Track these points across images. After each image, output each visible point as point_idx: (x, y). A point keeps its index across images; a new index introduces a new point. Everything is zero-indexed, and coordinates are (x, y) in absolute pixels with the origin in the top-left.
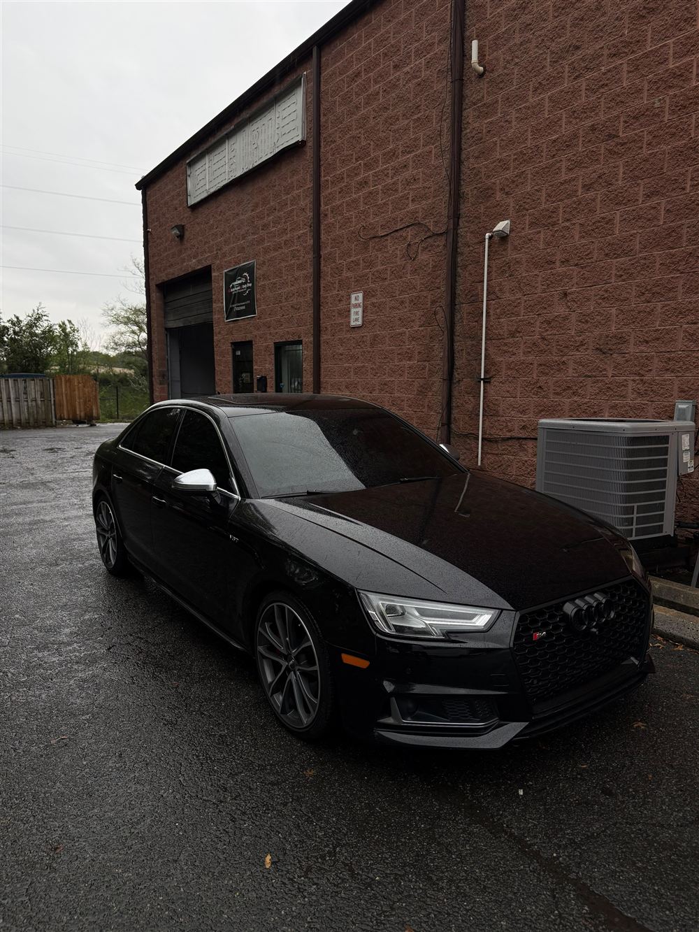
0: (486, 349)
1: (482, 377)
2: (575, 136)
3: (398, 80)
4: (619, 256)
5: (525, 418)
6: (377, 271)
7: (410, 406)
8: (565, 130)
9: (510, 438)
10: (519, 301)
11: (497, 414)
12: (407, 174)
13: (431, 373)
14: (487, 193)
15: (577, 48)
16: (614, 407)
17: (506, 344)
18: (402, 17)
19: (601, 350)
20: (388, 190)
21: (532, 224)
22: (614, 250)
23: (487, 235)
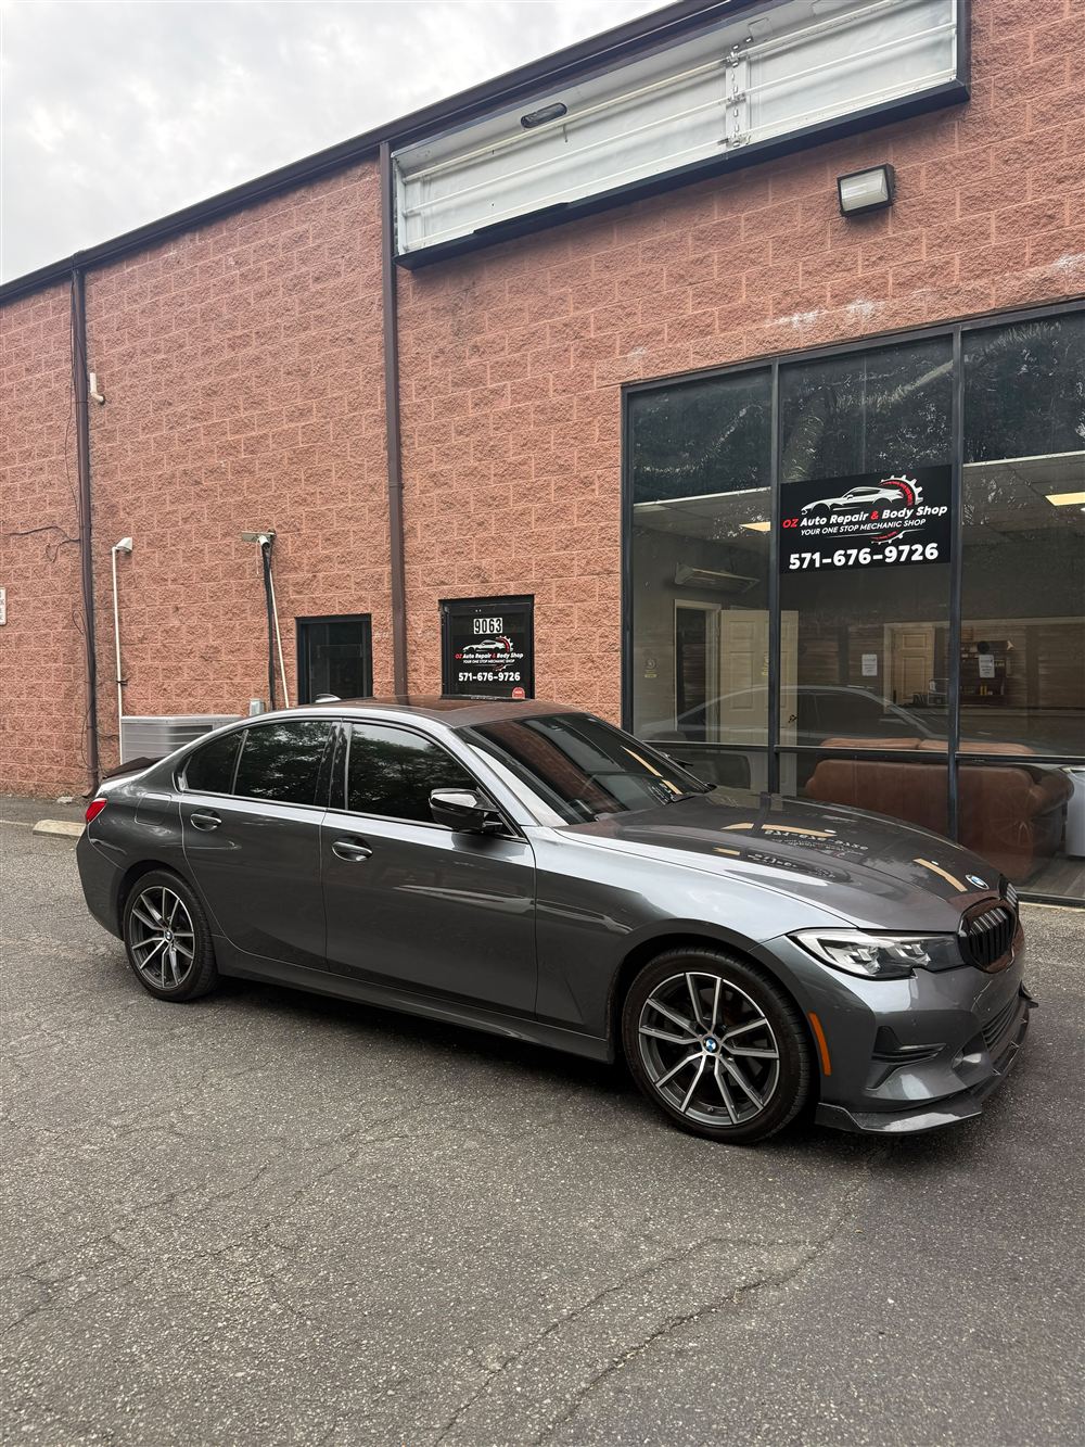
0: (121, 654)
1: (119, 679)
2: (174, 476)
3: (31, 384)
4: (209, 581)
6: (19, 569)
7: (58, 710)
8: (167, 469)
10: (144, 611)
12: (44, 477)
13: (77, 676)
14: (112, 510)
15: (170, 404)
16: (216, 706)
17: (136, 650)
18: (32, 324)
19: (204, 658)
20: (26, 489)
21: (148, 544)
22: (207, 576)
23: (114, 549)
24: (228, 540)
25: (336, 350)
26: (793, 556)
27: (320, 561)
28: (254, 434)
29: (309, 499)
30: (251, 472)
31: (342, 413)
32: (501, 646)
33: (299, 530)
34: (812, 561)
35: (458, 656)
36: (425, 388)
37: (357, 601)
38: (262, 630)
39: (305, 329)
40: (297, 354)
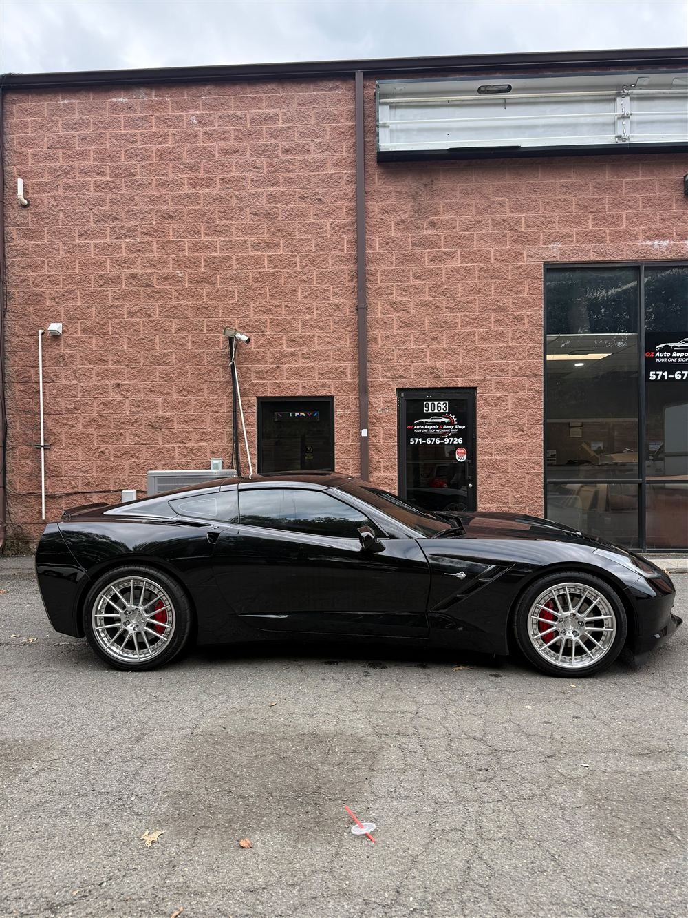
0: (44, 422)
1: (42, 444)
2: (119, 277)
4: (161, 364)
5: (88, 476)
8: (110, 271)
9: (75, 493)
10: (75, 386)
11: (59, 475)
14: (36, 299)
15: (117, 219)
16: (165, 465)
17: (64, 419)
19: (152, 426)
21: (83, 331)
22: (157, 360)
23: (40, 332)
24: (184, 334)
25: (304, 205)
26: (651, 373)
27: (285, 356)
28: (215, 254)
29: (275, 310)
30: (212, 284)
31: (310, 251)
32: (447, 420)
33: (263, 332)
34: (663, 376)
35: (409, 427)
36: (387, 244)
37: (321, 386)
38: (221, 405)
39: (273, 185)
40: (265, 202)
